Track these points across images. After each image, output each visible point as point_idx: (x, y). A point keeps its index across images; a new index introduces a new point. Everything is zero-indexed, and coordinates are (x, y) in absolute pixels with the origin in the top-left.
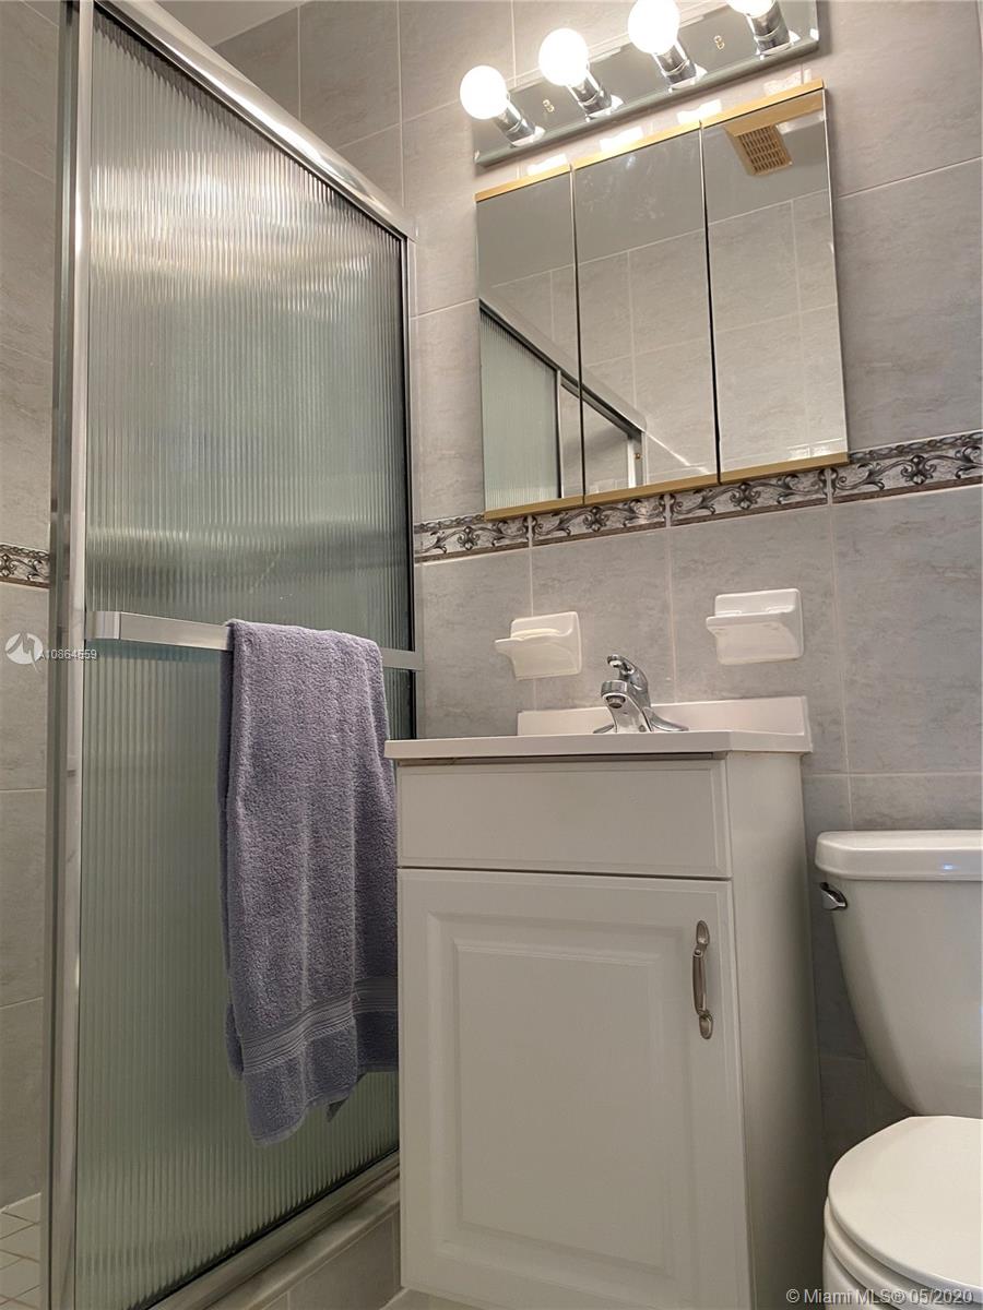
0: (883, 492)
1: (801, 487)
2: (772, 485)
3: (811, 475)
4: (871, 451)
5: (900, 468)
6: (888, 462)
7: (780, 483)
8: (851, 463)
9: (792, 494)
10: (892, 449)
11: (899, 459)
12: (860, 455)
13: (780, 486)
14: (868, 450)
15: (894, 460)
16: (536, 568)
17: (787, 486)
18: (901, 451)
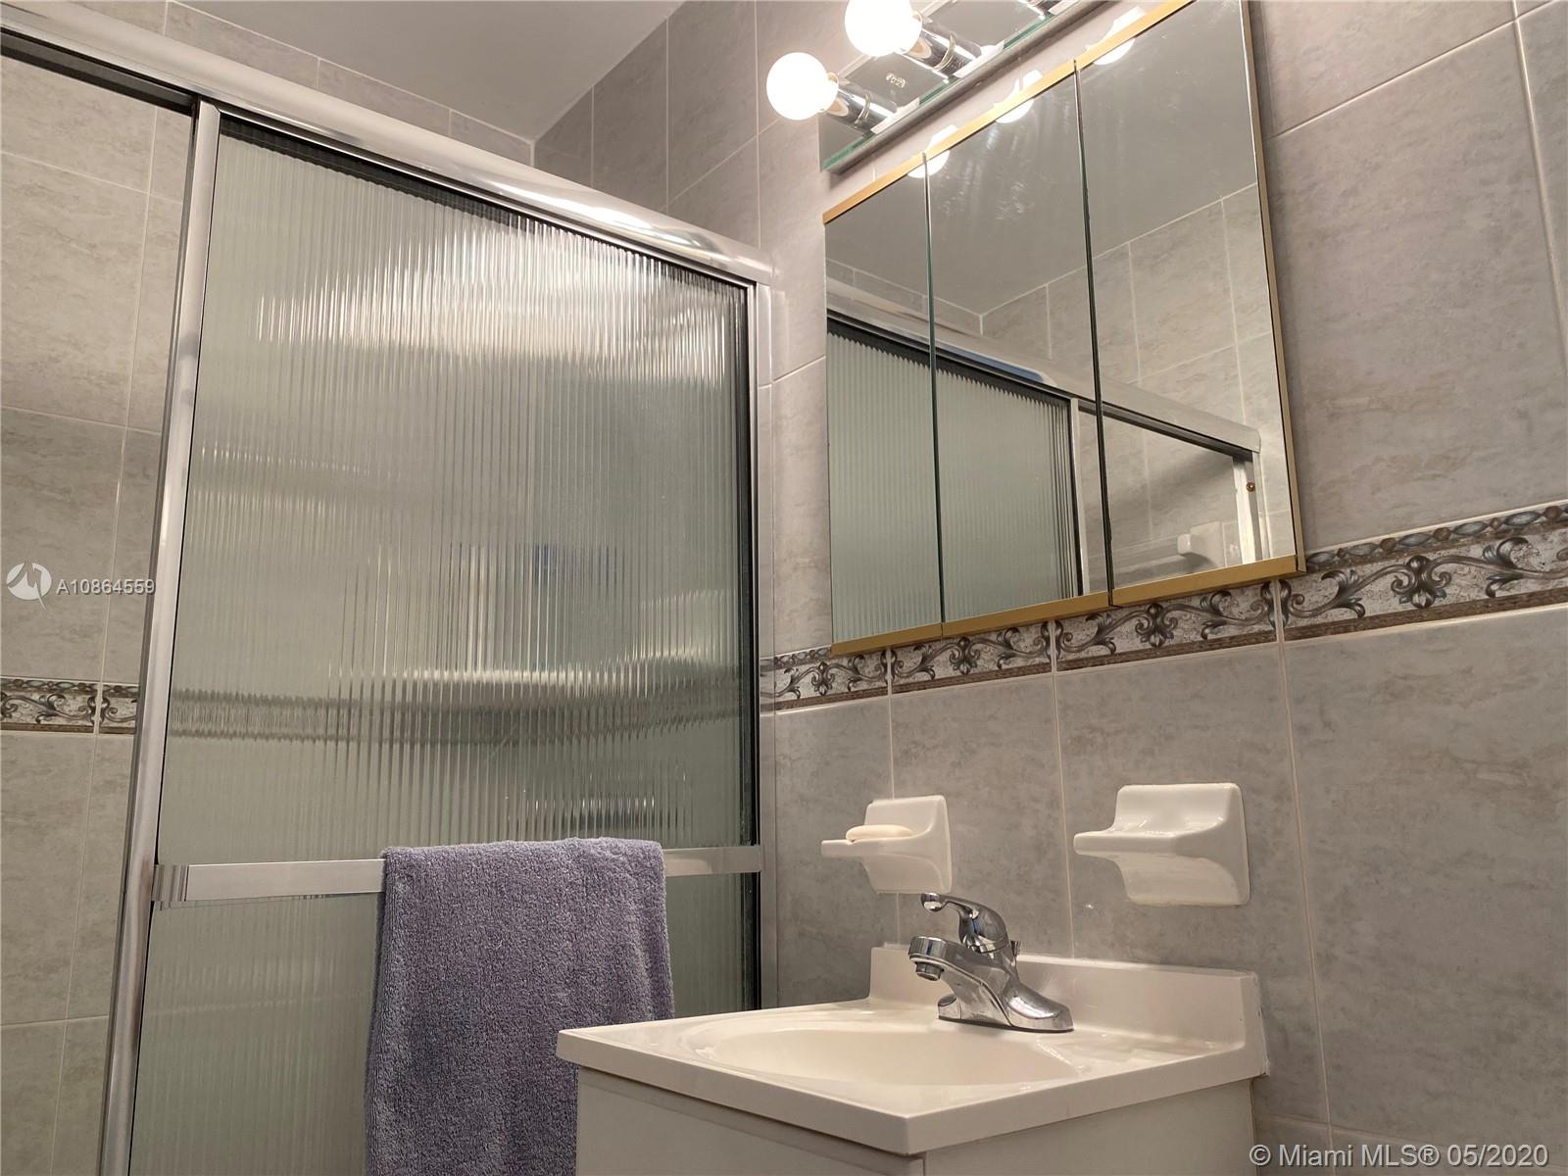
0: (1363, 622)
1: (1235, 611)
2: (1193, 608)
3: (1249, 592)
4: (1340, 550)
5: (1390, 579)
6: (1369, 569)
7: (1204, 604)
8: (1310, 570)
9: (1224, 623)
10: (1373, 546)
11: (1386, 563)
12: (1322, 558)
13: (1203, 610)
14: (1335, 548)
15: (1378, 566)
16: (897, 726)
17: (1215, 611)
18: (1390, 548)
